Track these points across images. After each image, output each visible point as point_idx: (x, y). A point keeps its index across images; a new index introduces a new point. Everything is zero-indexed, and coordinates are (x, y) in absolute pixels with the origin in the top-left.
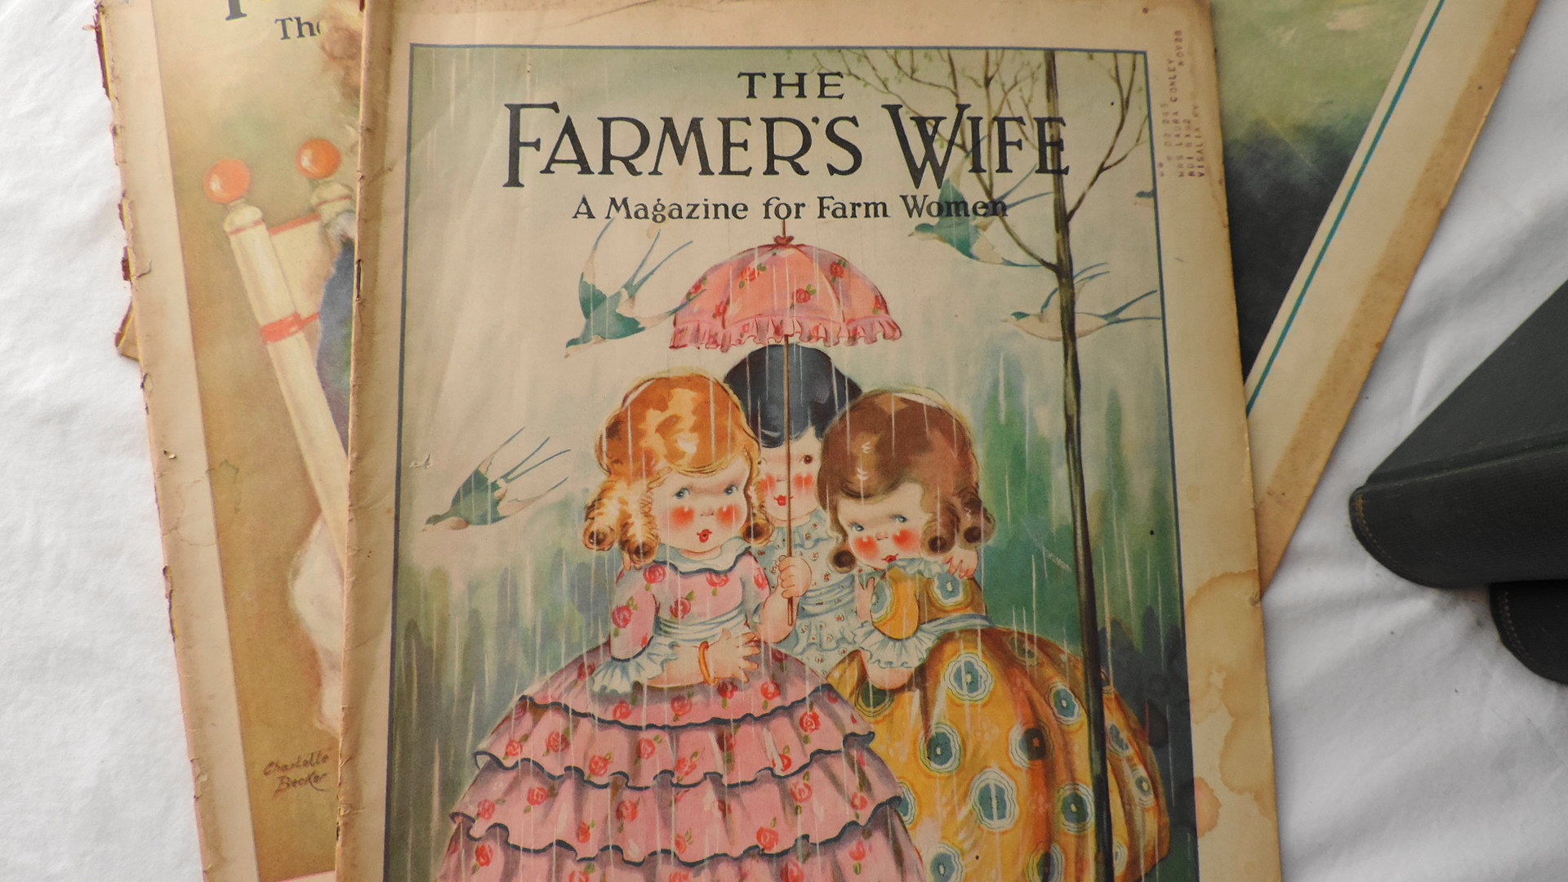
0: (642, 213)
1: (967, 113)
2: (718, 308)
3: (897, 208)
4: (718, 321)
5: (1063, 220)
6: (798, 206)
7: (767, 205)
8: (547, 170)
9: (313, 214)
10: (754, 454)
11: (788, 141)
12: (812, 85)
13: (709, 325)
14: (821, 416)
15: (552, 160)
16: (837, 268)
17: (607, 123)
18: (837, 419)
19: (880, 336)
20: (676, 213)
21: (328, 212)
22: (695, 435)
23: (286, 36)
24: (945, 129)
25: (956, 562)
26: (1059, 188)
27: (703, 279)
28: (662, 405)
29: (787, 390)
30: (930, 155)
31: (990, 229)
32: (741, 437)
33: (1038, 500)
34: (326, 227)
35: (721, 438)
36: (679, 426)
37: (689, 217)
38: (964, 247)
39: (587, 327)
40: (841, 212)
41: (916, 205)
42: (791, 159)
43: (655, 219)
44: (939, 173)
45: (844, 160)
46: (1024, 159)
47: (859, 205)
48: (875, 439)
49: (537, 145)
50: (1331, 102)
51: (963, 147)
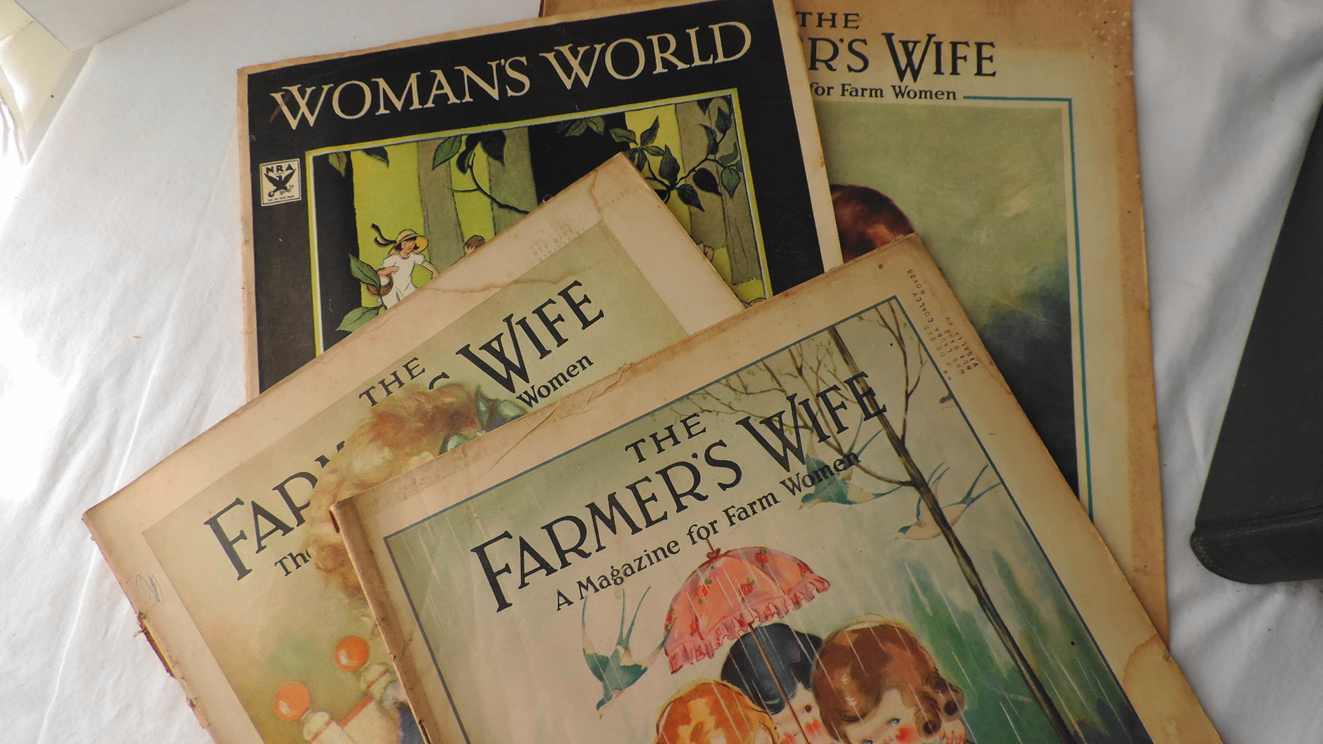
0: (605, 583)
1: (797, 401)
2: (691, 627)
3: (782, 493)
4: (697, 637)
5: (899, 445)
6: (712, 524)
7: (690, 533)
8: (523, 585)
9: (366, 697)
10: (769, 724)
11: (682, 480)
12: (680, 431)
13: (691, 642)
14: (802, 671)
15: (524, 575)
16: (761, 557)
17: (549, 528)
18: (814, 668)
19: (815, 592)
20: (629, 572)
21: (376, 690)
22: (720, 730)
23: (288, 573)
24: (788, 419)
25: (949, 735)
26: (886, 424)
27: (671, 611)
28: (686, 720)
29: (769, 665)
30: (786, 444)
31: (854, 476)
32: (753, 715)
33: (984, 658)
34: (380, 703)
35: (740, 723)
36: (706, 729)
37: (640, 569)
38: (842, 499)
39: (605, 688)
40: (744, 514)
41: (794, 485)
42: (691, 492)
43: (616, 583)
44: (798, 453)
45: (728, 475)
46: (852, 414)
47: (754, 503)
48: (848, 670)
49: (507, 569)
50: (1035, 268)
51: (806, 426)
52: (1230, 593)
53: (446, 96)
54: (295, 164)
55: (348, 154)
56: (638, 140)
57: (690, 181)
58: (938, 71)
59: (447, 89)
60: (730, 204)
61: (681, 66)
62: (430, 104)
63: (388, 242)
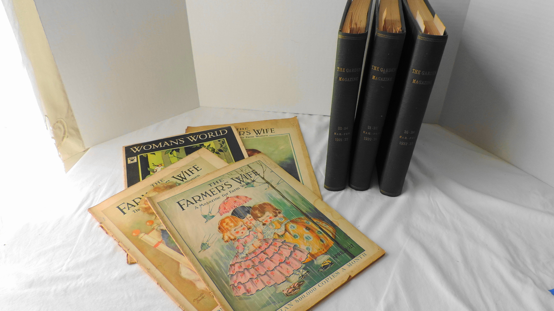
0: (205, 204)
1: (242, 175)
2: (224, 208)
3: (241, 187)
4: (225, 210)
5: (263, 178)
6: (227, 193)
7: (222, 195)
9: (153, 229)
10: (242, 220)
11: (220, 188)
13: (224, 211)
14: (248, 212)
15: (188, 205)
16: (237, 197)
17: (193, 198)
18: (250, 211)
19: (249, 200)
20: (210, 202)
21: (156, 228)
22: (232, 223)
23: (135, 212)
24: (240, 177)
25: (280, 216)
26: (260, 176)
27: (220, 207)
28: (225, 222)
29: (241, 212)
30: (240, 181)
31: (255, 184)
32: (239, 220)
33: (285, 205)
34: (157, 230)
35: (236, 221)
36: (229, 223)
37: (212, 202)
38: (253, 186)
39: (207, 219)
40: (233, 191)
41: (243, 186)
42: (222, 190)
43: (207, 204)
44: (243, 181)
45: (229, 186)
46: (253, 175)
47: (235, 189)
48: (258, 210)
49: (184, 204)
50: (287, 155)
51: (244, 178)
52: (333, 193)
53: (167, 145)
54: (135, 157)
55: (147, 154)
56: (207, 147)
57: (218, 151)
58: (264, 133)
59: (167, 144)
60: (226, 153)
61: (214, 136)
62: (164, 146)
63: (156, 165)
